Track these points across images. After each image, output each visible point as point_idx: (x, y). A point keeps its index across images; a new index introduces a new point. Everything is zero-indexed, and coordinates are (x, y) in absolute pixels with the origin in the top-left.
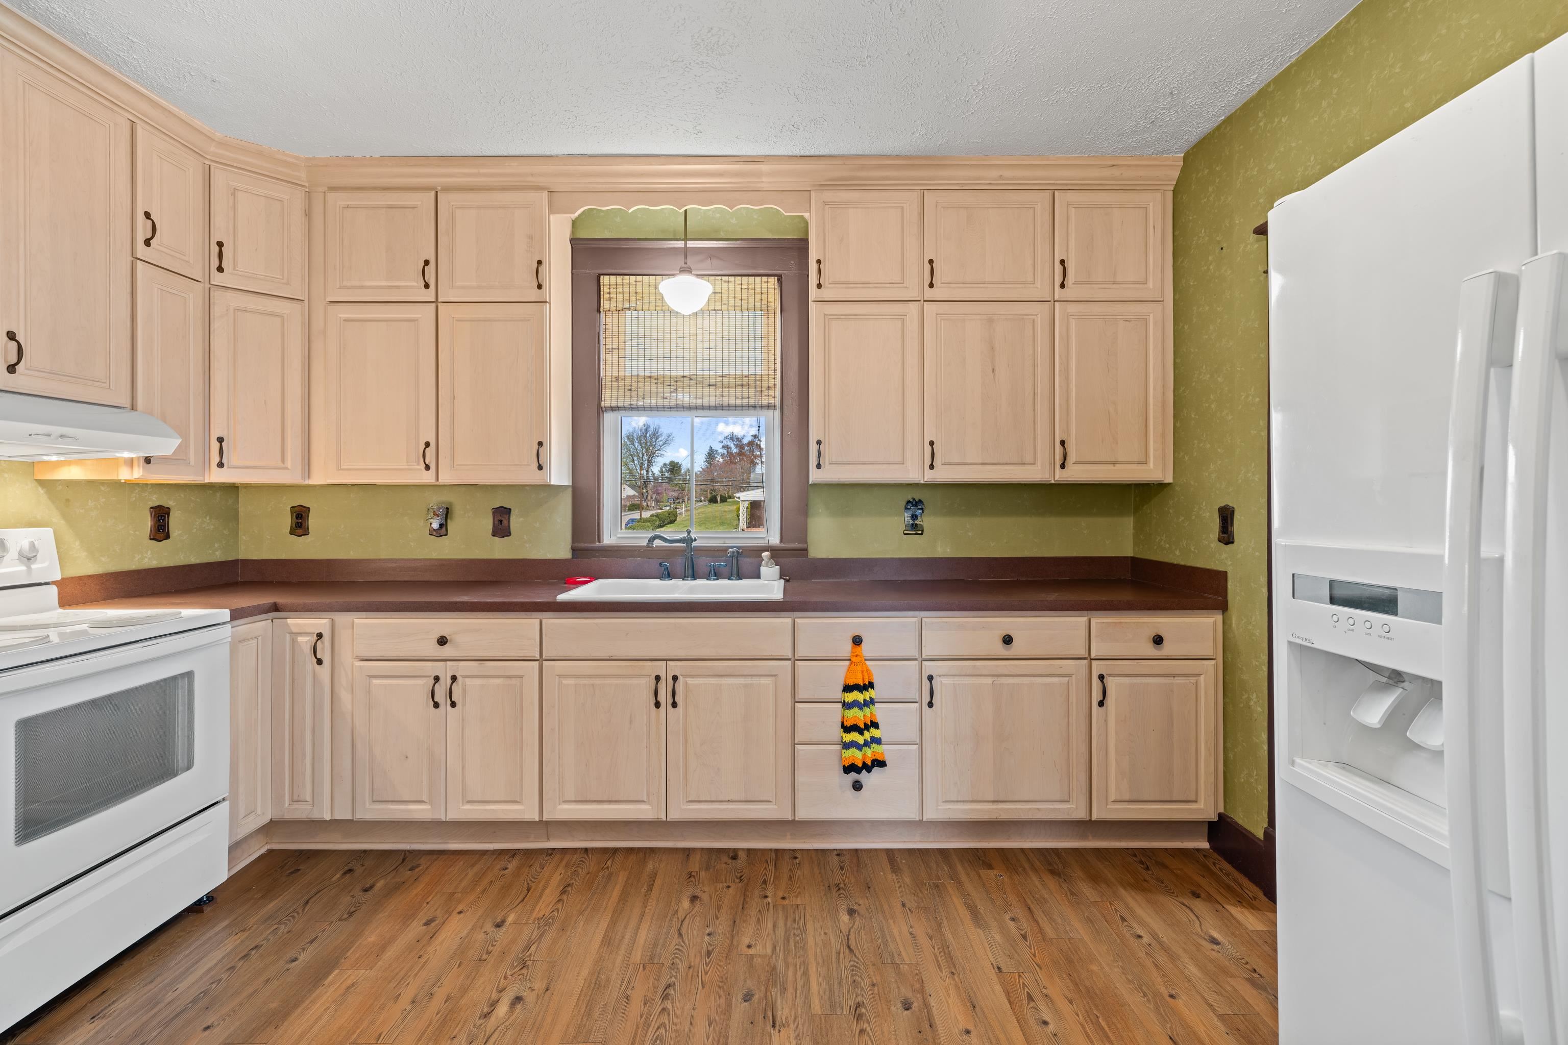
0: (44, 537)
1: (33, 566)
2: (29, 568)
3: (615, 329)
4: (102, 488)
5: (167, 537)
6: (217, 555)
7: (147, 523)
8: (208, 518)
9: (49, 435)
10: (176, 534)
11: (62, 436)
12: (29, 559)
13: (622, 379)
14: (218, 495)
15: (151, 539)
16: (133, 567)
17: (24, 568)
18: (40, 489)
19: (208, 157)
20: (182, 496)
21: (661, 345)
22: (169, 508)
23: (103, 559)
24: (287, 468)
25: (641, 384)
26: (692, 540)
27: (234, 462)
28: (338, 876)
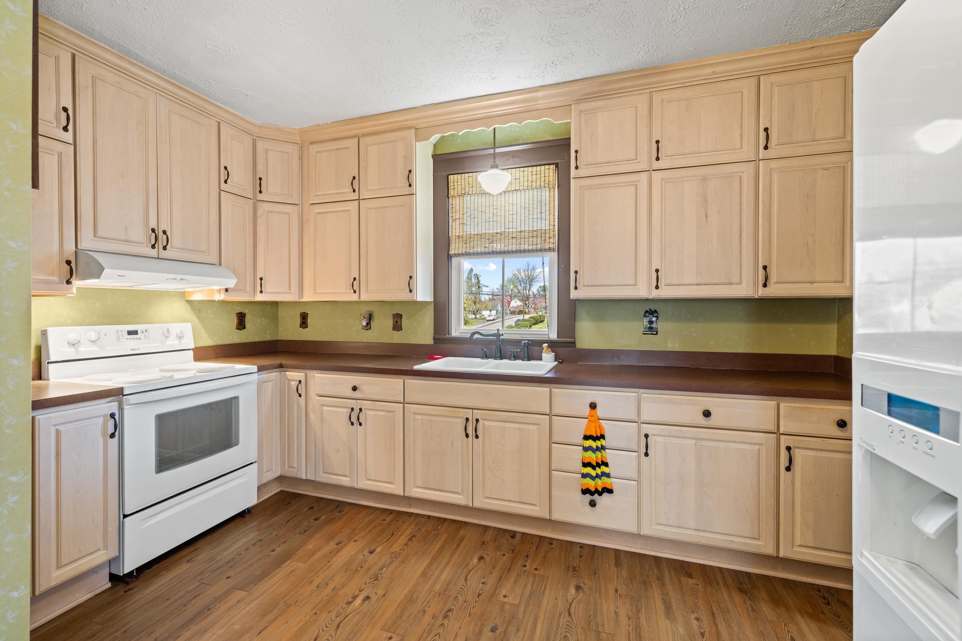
0: (187, 328)
1: (182, 341)
2: (180, 342)
3: (458, 207)
4: (214, 304)
5: (244, 328)
6: (268, 337)
7: (235, 321)
8: (264, 318)
9: (175, 279)
10: (249, 326)
11: (182, 279)
12: (180, 338)
13: (461, 237)
14: (268, 307)
15: (237, 329)
16: (229, 342)
17: (178, 342)
18: (187, 304)
19: (255, 135)
20: (251, 307)
21: (483, 214)
22: (245, 314)
23: (215, 338)
24: (291, 293)
25: (472, 239)
26: (500, 335)
27: (268, 290)
28: (306, 509)
